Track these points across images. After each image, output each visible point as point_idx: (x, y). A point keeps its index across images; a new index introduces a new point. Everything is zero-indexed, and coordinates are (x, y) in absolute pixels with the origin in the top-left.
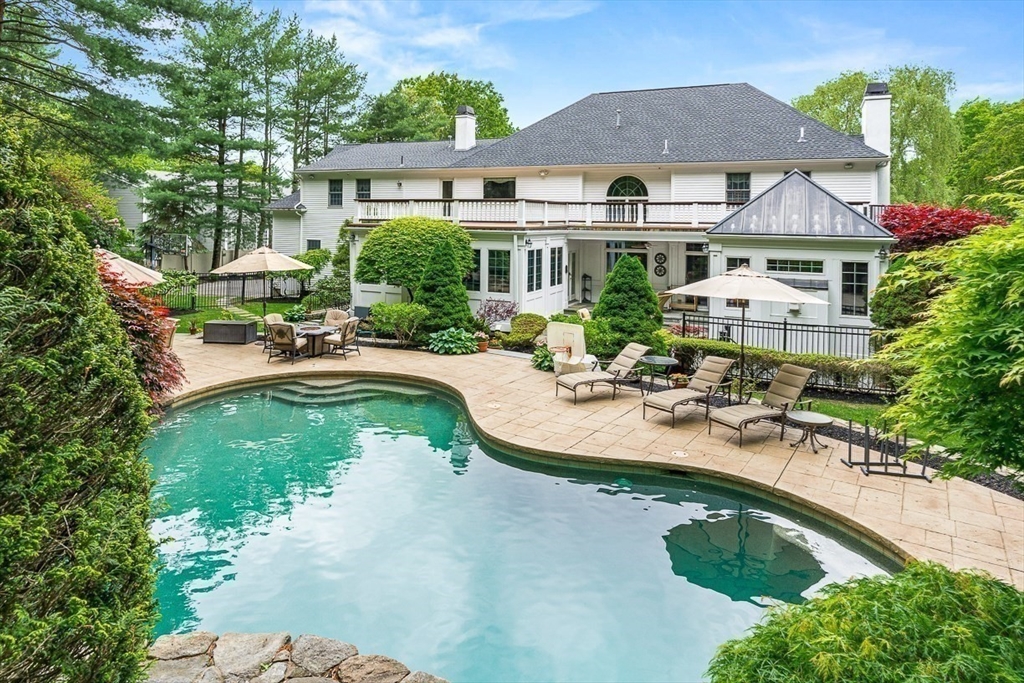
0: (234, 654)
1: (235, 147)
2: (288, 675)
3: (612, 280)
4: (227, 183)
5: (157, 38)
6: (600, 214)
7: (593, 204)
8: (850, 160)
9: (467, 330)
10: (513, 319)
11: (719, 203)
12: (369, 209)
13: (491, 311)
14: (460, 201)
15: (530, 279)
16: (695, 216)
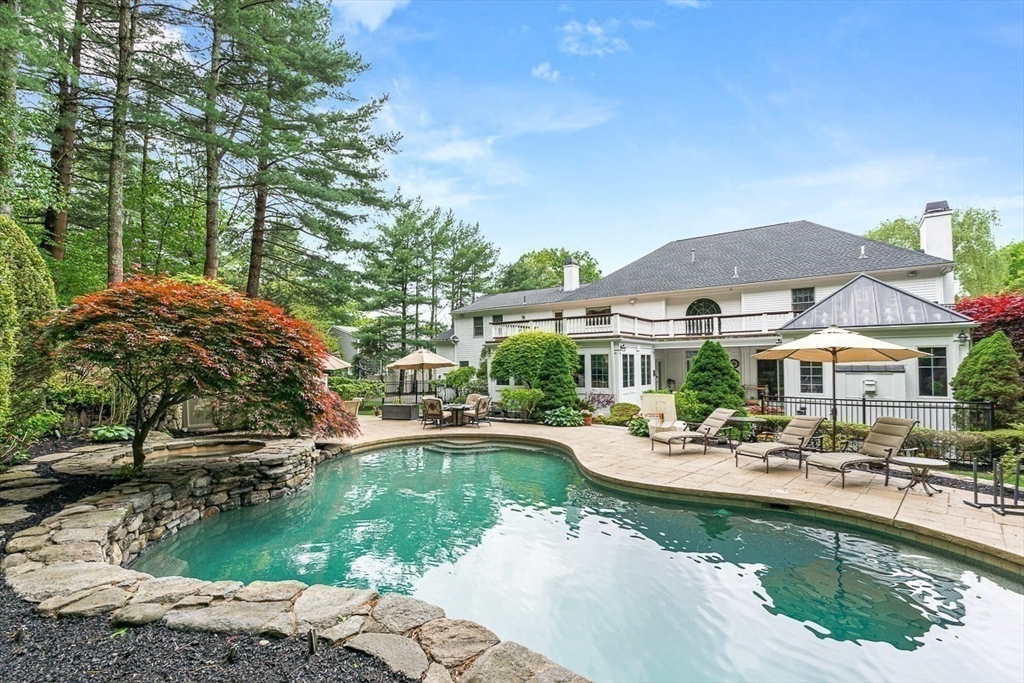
0: (317, 603)
1: (413, 302)
2: (363, 629)
3: (697, 361)
4: (408, 327)
5: (357, 222)
6: (681, 328)
7: (675, 320)
8: (913, 268)
9: (575, 409)
10: (612, 407)
11: (787, 313)
12: (500, 330)
13: (595, 398)
14: (568, 318)
15: (625, 378)
16: (765, 324)
